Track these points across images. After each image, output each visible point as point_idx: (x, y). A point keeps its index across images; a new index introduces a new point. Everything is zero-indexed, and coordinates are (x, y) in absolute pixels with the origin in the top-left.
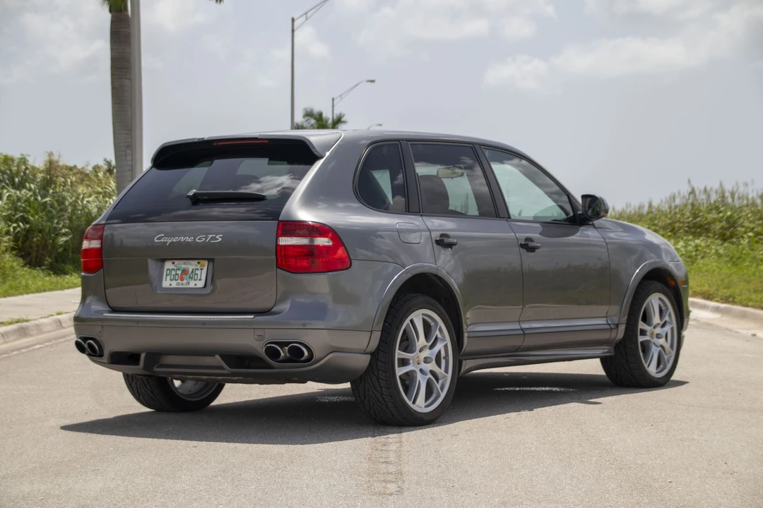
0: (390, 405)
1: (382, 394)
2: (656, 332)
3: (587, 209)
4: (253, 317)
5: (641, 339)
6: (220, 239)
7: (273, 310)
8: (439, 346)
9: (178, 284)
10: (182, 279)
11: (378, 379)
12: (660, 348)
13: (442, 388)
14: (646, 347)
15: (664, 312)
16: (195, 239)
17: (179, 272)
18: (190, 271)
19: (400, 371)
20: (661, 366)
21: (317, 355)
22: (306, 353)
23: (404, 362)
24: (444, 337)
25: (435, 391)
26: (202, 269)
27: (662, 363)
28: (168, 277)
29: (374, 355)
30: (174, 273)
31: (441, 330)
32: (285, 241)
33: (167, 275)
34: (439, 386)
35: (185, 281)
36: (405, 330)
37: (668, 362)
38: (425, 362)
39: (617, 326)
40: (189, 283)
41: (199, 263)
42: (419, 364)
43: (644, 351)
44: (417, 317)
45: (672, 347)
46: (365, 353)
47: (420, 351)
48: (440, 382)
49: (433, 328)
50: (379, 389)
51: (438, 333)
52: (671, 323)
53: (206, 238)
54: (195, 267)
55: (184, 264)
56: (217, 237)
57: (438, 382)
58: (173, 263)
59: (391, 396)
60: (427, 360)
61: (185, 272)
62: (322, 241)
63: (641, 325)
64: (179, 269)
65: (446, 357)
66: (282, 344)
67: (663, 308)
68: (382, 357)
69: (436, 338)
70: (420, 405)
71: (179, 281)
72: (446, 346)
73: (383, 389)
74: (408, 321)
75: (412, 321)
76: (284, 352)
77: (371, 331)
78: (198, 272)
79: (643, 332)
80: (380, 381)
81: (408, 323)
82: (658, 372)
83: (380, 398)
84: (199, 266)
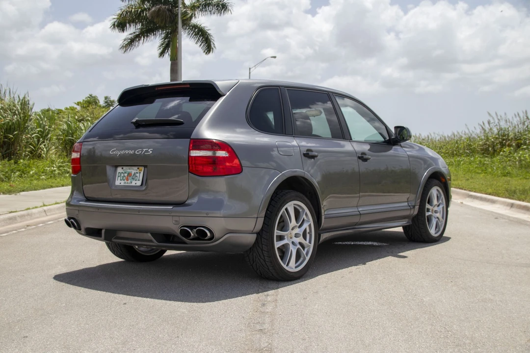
0: (270, 268)
1: (265, 261)
2: (434, 210)
3: (397, 135)
4: (172, 207)
5: (427, 214)
6: (151, 152)
7: (186, 202)
8: (306, 226)
9: (125, 183)
10: (127, 180)
11: (262, 250)
12: (437, 219)
13: (307, 254)
14: (429, 219)
15: (439, 197)
16: (135, 152)
17: (126, 175)
18: (133, 174)
19: (277, 245)
20: (437, 229)
21: (217, 235)
22: (209, 234)
23: (281, 238)
24: (309, 219)
25: (302, 256)
26: (140, 173)
27: (438, 227)
28: (119, 178)
29: (259, 234)
30: (122, 175)
31: (306, 215)
32: (195, 153)
33: (118, 177)
34: (305, 253)
35: (129, 181)
36: (281, 216)
37: (441, 226)
38: (295, 237)
39: (414, 207)
40: (131, 183)
41: (138, 168)
42: (291, 238)
43: (428, 221)
44: (290, 206)
45: (443, 218)
46: (252, 233)
47: (292, 229)
48: (306, 249)
49: (301, 213)
50: (262, 257)
51: (304, 216)
52: (442, 204)
53: (142, 151)
54: (136, 172)
55: (129, 169)
56: (149, 150)
57: (304, 250)
58: (122, 168)
59: (271, 262)
60: (297, 235)
61: (129, 174)
62: (222, 154)
63: (428, 206)
64: (126, 173)
65: (310, 233)
66: (192, 228)
67: (439, 195)
68: (265, 235)
69: (304, 220)
70: (292, 266)
71: (125, 181)
72: (310, 226)
73: (266, 257)
74: (283, 209)
75: (286, 209)
76: (193, 233)
77: (257, 218)
78: (138, 175)
79: (428, 210)
80: (263, 252)
81: (284, 211)
82: (436, 233)
83: (264, 263)
84: (138, 170)
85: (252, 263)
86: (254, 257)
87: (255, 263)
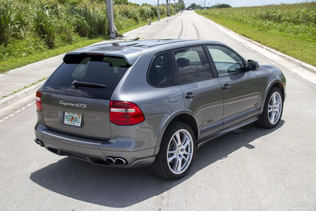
0: (165, 175)
1: (161, 171)
2: (274, 108)
3: (250, 65)
4: (100, 144)
5: (269, 111)
6: (86, 107)
7: (109, 141)
8: (188, 142)
9: (70, 123)
10: (72, 121)
11: (159, 165)
12: (276, 113)
13: (189, 160)
14: (270, 114)
15: (277, 98)
16: (75, 105)
17: (71, 118)
18: (75, 118)
19: (169, 160)
20: (275, 119)
21: (129, 162)
22: (124, 162)
23: (172, 155)
24: (190, 138)
25: (186, 162)
26: (79, 118)
27: (276, 118)
28: (67, 119)
29: (157, 156)
30: (68, 117)
31: (188, 135)
32: (113, 110)
33: (66, 118)
34: (187, 160)
35: (73, 122)
36: (172, 142)
37: (278, 116)
39: (260, 109)
40: (74, 124)
41: (78, 115)
42: (178, 152)
43: (269, 116)
44: (177, 134)
45: (279, 111)
46: (152, 156)
47: (179, 147)
48: (188, 157)
49: (185, 135)
50: (160, 169)
51: (187, 136)
52: (280, 102)
53: (80, 105)
54: (77, 117)
55: (73, 114)
56: (84, 105)
57: (186, 158)
58: (68, 113)
59: (165, 172)
60: (182, 150)
61: (73, 118)
63: (269, 106)
64: (70, 116)
65: (191, 146)
66: (113, 158)
67: (277, 96)
68: (161, 156)
69: (186, 139)
70: (179, 170)
71: (71, 122)
72: (190, 142)
73: (162, 169)
74: (173, 137)
75: (175, 137)
76: (115, 161)
77: (155, 147)
78: (78, 119)
79: (270, 109)
80: (160, 166)
81: (173, 138)
82: (274, 122)
83: (161, 172)
84: (78, 116)
85: (153, 171)
86: (155, 168)
87: (155, 171)
